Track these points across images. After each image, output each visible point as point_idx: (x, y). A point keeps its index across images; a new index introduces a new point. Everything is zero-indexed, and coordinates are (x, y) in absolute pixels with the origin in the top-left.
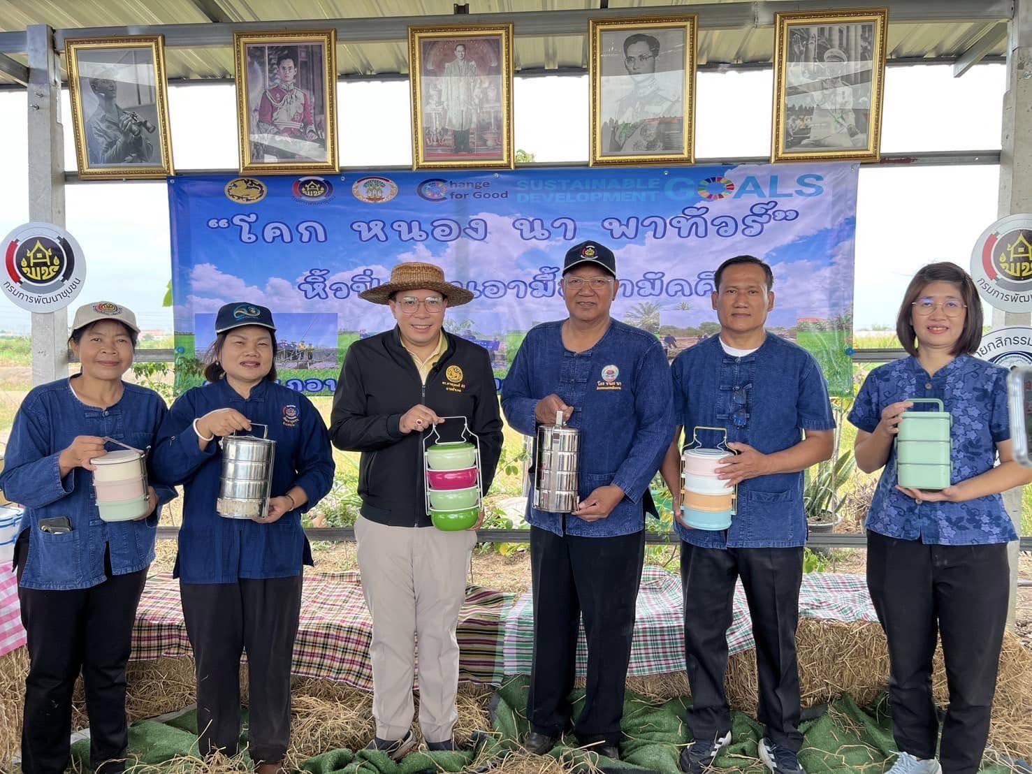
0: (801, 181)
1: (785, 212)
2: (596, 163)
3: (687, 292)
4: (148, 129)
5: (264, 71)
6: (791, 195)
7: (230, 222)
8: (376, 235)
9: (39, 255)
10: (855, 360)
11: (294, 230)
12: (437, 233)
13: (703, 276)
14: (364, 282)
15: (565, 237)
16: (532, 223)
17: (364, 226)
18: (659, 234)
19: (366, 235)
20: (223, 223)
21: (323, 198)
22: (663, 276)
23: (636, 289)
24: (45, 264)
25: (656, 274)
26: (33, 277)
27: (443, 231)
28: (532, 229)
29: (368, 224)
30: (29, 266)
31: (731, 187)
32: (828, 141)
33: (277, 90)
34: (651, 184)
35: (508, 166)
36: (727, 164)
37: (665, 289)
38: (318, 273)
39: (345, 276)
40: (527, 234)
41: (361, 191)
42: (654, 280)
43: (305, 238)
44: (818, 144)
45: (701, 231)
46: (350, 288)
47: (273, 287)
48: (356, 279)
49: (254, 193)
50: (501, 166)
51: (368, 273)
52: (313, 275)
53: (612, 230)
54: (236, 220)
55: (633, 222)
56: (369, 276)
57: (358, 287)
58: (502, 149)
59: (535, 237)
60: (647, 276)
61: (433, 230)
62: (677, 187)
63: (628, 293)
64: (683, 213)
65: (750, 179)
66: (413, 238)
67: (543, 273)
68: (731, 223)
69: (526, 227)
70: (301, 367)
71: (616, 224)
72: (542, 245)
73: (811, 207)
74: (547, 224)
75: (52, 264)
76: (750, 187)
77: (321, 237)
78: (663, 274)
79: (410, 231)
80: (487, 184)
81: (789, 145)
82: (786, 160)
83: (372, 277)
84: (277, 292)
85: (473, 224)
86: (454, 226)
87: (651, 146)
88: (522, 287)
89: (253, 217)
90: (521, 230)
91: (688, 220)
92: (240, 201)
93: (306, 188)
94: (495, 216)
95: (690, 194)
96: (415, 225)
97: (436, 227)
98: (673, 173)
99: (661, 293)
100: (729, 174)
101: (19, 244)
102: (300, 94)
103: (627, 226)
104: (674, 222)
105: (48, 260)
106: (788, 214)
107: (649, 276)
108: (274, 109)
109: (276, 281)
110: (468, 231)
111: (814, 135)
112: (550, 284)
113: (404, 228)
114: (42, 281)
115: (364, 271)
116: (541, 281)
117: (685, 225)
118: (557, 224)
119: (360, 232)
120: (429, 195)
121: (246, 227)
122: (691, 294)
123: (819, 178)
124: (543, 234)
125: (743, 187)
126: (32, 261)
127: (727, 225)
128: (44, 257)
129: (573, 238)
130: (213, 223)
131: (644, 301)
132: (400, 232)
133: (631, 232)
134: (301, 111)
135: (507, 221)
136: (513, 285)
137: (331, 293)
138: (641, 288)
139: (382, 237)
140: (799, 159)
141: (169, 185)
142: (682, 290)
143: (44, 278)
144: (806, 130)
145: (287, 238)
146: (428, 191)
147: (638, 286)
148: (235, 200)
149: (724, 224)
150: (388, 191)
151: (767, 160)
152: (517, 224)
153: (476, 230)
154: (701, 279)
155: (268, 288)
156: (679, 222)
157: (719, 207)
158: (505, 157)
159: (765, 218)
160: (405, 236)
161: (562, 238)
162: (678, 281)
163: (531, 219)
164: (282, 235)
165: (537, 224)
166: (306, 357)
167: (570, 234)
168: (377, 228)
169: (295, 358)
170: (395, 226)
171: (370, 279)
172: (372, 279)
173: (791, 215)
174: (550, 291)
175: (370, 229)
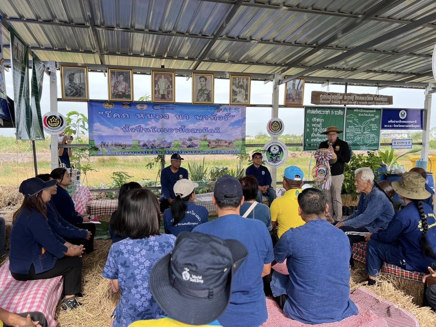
0: (235, 109)
2: (193, 103)
3: (213, 132)
4: (83, 89)
5: (115, 77)
6: (233, 112)
7: (104, 113)
9: (53, 120)
10: (246, 147)
11: (121, 115)
12: (157, 117)
15: (186, 119)
16: (179, 116)
18: (207, 119)
19: (139, 117)
20: (102, 113)
21: (129, 108)
22: (208, 128)
24: (55, 122)
26: (52, 125)
28: (179, 117)
29: (140, 114)
30: (50, 123)
31: (221, 110)
32: (240, 101)
33: (118, 82)
34: (205, 108)
35: (174, 103)
36: (221, 105)
37: (208, 131)
39: (134, 127)
40: (178, 118)
41: (138, 107)
43: (124, 117)
44: (238, 102)
45: (216, 119)
46: (135, 130)
47: (115, 129)
48: (137, 127)
49: (111, 106)
50: (172, 103)
52: (126, 126)
54: (106, 112)
55: (201, 116)
57: (137, 129)
58: (172, 99)
59: (180, 119)
62: (210, 109)
63: (200, 132)
65: (225, 108)
66: (151, 118)
67: (182, 127)
68: (222, 117)
69: (178, 116)
70: (123, 149)
71: (198, 117)
72: (182, 121)
73: (238, 114)
74: (183, 116)
75: (57, 122)
76: (225, 110)
77: (128, 117)
79: (150, 116)
80: (169, 107)
81: (233, 102)
82: (232, 105)
84: (116, 130)
85: (166, 115)
86: (161, 116)
87: (205, 100)
88: (177, 130)
89: (110, 112)
91: (213, 116)
92: (107, 108)
93: (124, 105)
94: (171, 114)
95: (213, 111)
96: (152, 115)
98: (210, 106)
100: (221, 107)
101: (48, 117)
102: (124, 83)
105: (56, 121)
107: (205, 128)
108: (117, 86)
109: (116, 127)
110: (164, 117)
111: (238, 100)
112: (183, 129)
113: (149, 116)
114: (54, 127)
115: (139, 125)
116: (181, 129)
117: (212, 118)
118: (185, 116)
120: (155, 108)
121: (108, 114)
123: (239, 109)
124: (182, 118)
125: (224, 109)
126: (51, 122)
128: (55, 120)
130: (99, 113)
131: (204, 134)
133: (201, 118)
134: (124, 87)
135: (173, 115)
137: (130, 131)
139: (143, 117)
140: (235, 105)
141: (88, 103)
143: (55, 126)
144: (236, 99)
145: (119, 117)
146: (155, 107)
147: (202, 131)
148: (106, 107)
150: (145, 107)
151: (228, 105)
152: (176, 116)
153: (166, 117)
154: (216, 129)
155: (114, 130)
157: (219, 114)
158: (173, 101)
159: (228, 117)
160: (149, 117)
162: (211, 130)
164: (118, 116)
165: (180, 116)
166: (124, 146)
167: (188, 118)
168: (142, 115)
169: (121, 146)
170: (147, 115)
171: (140, 127)
173: (233, 116)
174: (183, 131)
175: (140, 116)
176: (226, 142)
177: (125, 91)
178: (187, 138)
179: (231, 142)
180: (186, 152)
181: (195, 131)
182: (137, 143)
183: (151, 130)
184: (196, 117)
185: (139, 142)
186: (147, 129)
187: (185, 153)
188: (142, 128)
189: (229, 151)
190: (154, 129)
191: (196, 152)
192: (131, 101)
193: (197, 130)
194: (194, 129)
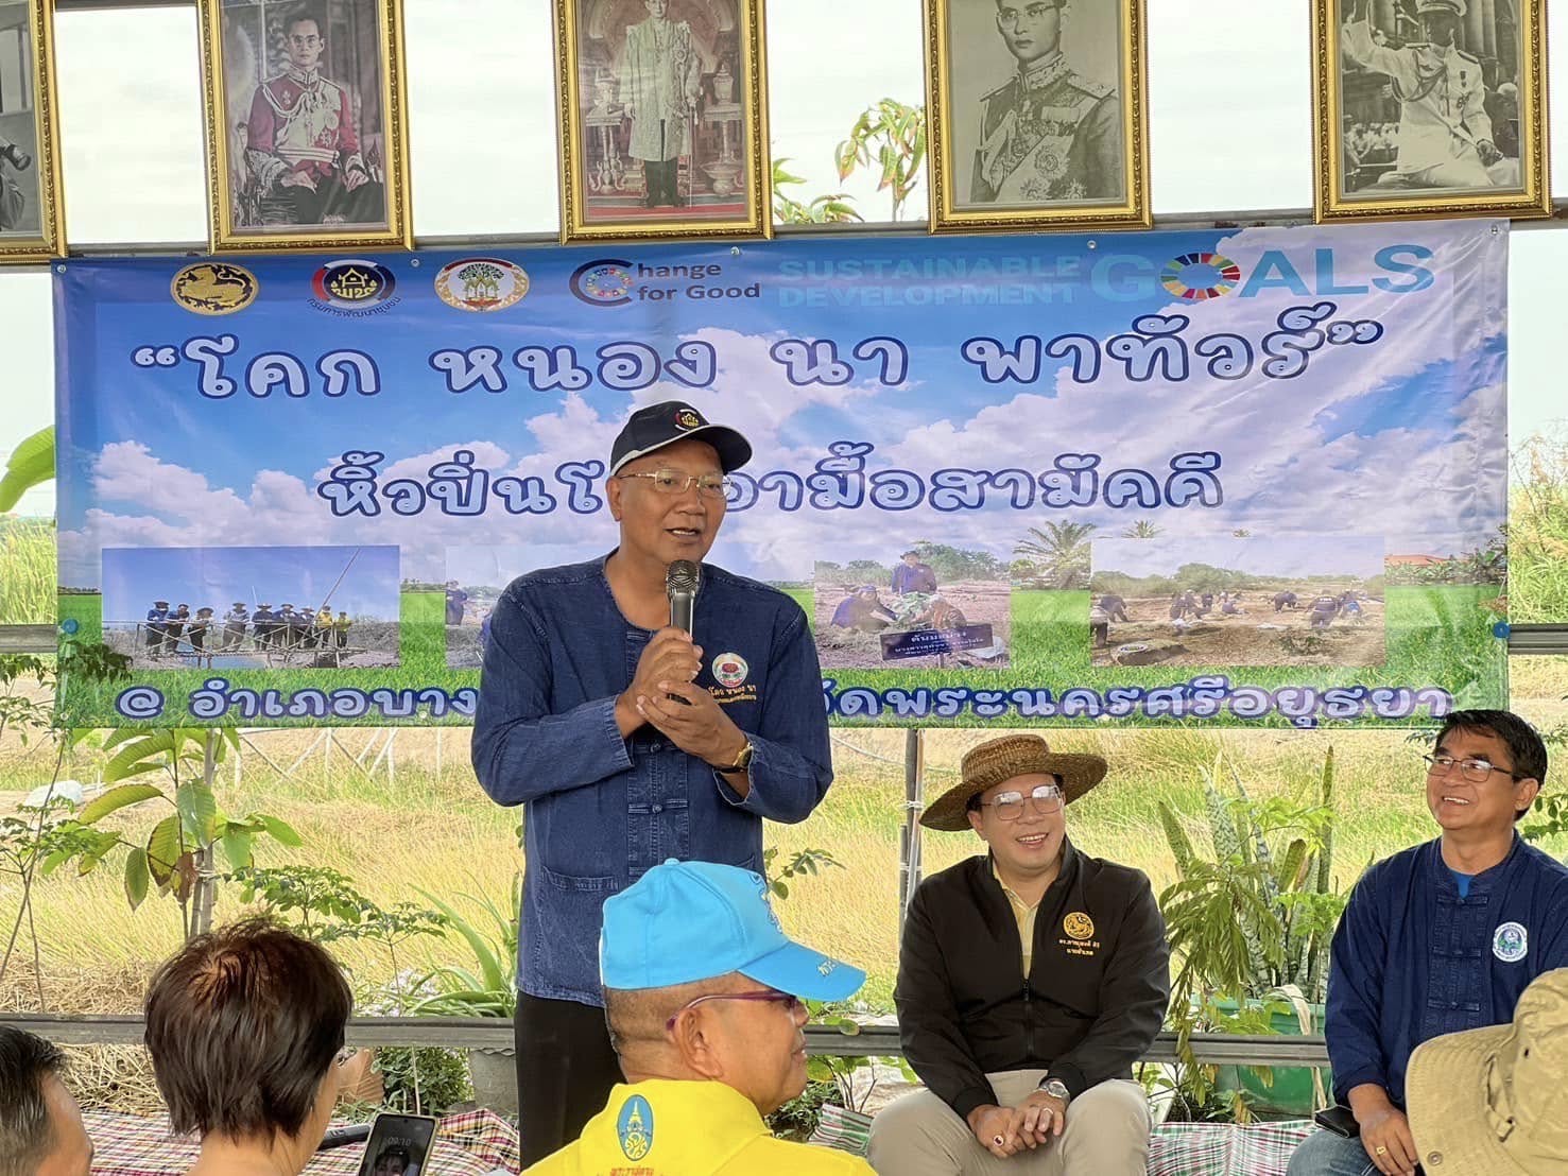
0: (1384, 260)
1: (1354, 326)
2: (943, 227)
3: (1148, 495)
4: (15, 162)
5: (257, 46)
6: (1364, 290)
7: (180, 353)
8: (482, 379)
10: (1513, 648)
11: (312, 369)
12: (611, 371)
13: (1180, 464)
14: (454, 480)
15: (883, 378)
16: (811, 350)
17: (457, 360)
18: (1086, 371)
19: (461, 380)
20: (164, 355)
21: (374, 302)
22: (1095, 464)
23: (1039, 491)
25: (1082, 458)
27: (622, 367)
28: (813, 362)
29: (466, 355)
31: (1232, 274)
32: (1436, 175)
33: (284, 83)
34: (1064, 270)
35: (759, 233)
36: (1226, 225)
37: (1101, 491)
38: (360, 460)
39: (416, 466)
40: (801, 372)
41: (453, 288)
42: (1078, 471)
43: (335, 387)
44: (1413, 181)
45: (1175, 367)
46: (425, 492)
47: (265, 491)
48: (438, 473)
49: (233, 291)
50: (742, 233)
51: (464, 458)
52: (350, 464)
53: (983, 364)
54: (193, 350)
55: (1028, 347)
56: (466, 466)
57: (443, 489)
58: (745, 198)
59: (818, 379)
60: (1062, 462)
61: (601, 366)
62: (1117, 275)
63: (1022, 501)
64: (1135, 328)
65: (1274, 258)
66: (559, 384)
67: (839, 456)
68: (1238, 348)
69: (800, 357)
70: (326, 663)
71: (992, 351)
72: (835, 395)
73: (1407, 314)
74: (845, 353)
76: (1274, 274)
77: (368, 384)
78: (1098, 459)
79: (553, 369)
80: (714, 270)
81: (1351, 185)
82: (1345, 217)
83: (474, 466)
84: (275, 502)
85: (686, 353)
86: (646, 357)
87: (1057, 189)
88: (792, 487)
89: (228, 344)
90: (789, 365)
91: (1145, 342)
92: (202, 310)
93: (340, 282)
94: (733, 336)
95: (1147, 287)
96: (564, 356)
97: (606, 360)
98: (1108, 245)
99: (1092, 500)
100: (1225, 248)
102: (331, 90)
103: (1016, 354)
104: (1117, 348)
106: (1359, 329)
107: (1066, 462)
108: (280, 123)
109: (271, 477)
110: (676, 367)
111: (1404, 164)
112: (853, 479)
113: (541, 360)
115: (457, 455)
116: (833, 474)
117: (1141, 354)
118: (865, 351)
119: (449, 372)
120: (593, 292)
121: (212, 364)
122: (1158, 503)
123: (1423, 253)
124: (836, 373)
125: (1259, 272)
127: (1229, 354)
129: (902, 379)
130: (143, 356)
131: (1060, 516)
132: (531, 370)
133: (1025, 368)
134: (334, 126)
135: (759, 345)
136: (769, 483)
137: (385, 503)
138: (1050, 489)
139: (496, 384)
140: (1371, 215)
141: (55, 273)
142: (1139, 493)
144: (1384, 157)
145: (297, 386)
146: (592, 284)
147: (1043, 485)
148: (191, 307)
149: (1223, 352)
150: (509, 288)
151: (1306, 217)
152: (781, 352)
153: (692, 365)
154: (1179, 471)
155: (257, 494)
156: (1126, 347)
157: (1209, 317)
158: (753, 215)
159: (1311, 339)
160: (543, 380)
161: (877, 380)
163: (810, 341)
164: (286, 380)
165: (823, 352)
166: (332, 639)
167: (894, 373)
168: (484, 362)
169: (311, 644)
170: (523, 359)
171: (466, 473)
172: (472, 472)
173: (1367, 331)
174: (852, 497)
175: (469, 366)
176: (1285, 602)
177: (342, 159)
178: (891, 560)
179: (1347, 596)
180: (881, 699)
181: (972, 495)
183: (560, 492)
184: (972, 351)
185: (456, 603)
186: (524, 484)
187: (864, 708)
188: (478, 478)
189: (1321, 697)
190: (581, 483)
191: (971, 695)
192: (390, 243)
193: (991, 478)
194: (956, 474)
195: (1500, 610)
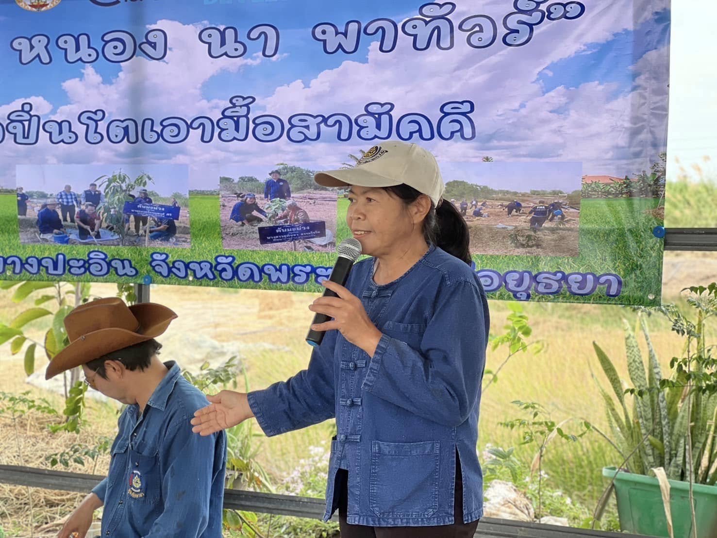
1: (565, 6)
3: (426, 133)
8: (38, 56)
12: (109, 51)
13: (447, 109)
14: (21, 121)
15: (264, 54)
16: (223, 34)
17: (25, 42)
18: (388, 45)
19: (27, 56)
22: (391, 110)
23: (355, 128)
25: (382, 105)
27: (115, 47)
28: (223, 43)
29: (30, 40)
37: (395, 129)
40: (217, 50)
42: (380, 114)
45: (445, 40)
46: (5, 129)
48: (13, 117)
51: (27, 108)
53: (325, 41)
55: (353, 29)
56: (28, 112)
57: (15, 128)
59: (226, 54)
60: (370, 109)
61: (104, 46)
63: (344, 136)
64: (421, 14)
66: (80, 59)
67: (234, 106)
68: (488, 26)
71: (330, 30)
78: (392, 106)
79: (78, 49)
83: (32, 113)
85: (151, 38)
86: (129, 41)
88: (208, 127)
90: (210, 44)
91: (427, 23)
96: (83, 40)
97: (107, 42)
99: (389, 136)
103: (345, 34)
104: (408, 29)
106: (568, 8)
107: (373, 109)
110: (146, 47)
112: (243, 121)
113: (71, 43)
115: (23, 105)
116: (231, 117)
118: (254, 35)
119: (20, 51)
122: (432, 137)
124: (236, 50)
127: (481, 30)
129: (274, 55)
132: (66, 50)
133: (349, 45)
136: (195, 125)
138: (362, 128)
139: (46, 59)
142: (420, 131)
147: (358, 125)
149: (477, 29)
152: (205, 36)
153: (154, 45)
154: (447, 114)
156: (415, 27)
159: (537, 16)
160: (72, 56)
161: (261, 53)
162: (416, 118)
163: (222, 28)
167: (270, 49)
168: (40, 43)
170: (61, 42)
171: (28, 117)
172: (31, 116)
173: (573, 10)
174: (242, 134)
175: (32, 47)
179: (556, 206)
180: (261, 270)
181: (312, 132)
182: (14, 209)
183: (80, 129)
184: (318, 33)
186: (60, 124)
187: (252, 276)
188: (35, 119)
189: (534, 278)
190: (92, 124)
191: (314, 270)
193: (325, 120)
194: (303, 117)
195: (659, 216)
